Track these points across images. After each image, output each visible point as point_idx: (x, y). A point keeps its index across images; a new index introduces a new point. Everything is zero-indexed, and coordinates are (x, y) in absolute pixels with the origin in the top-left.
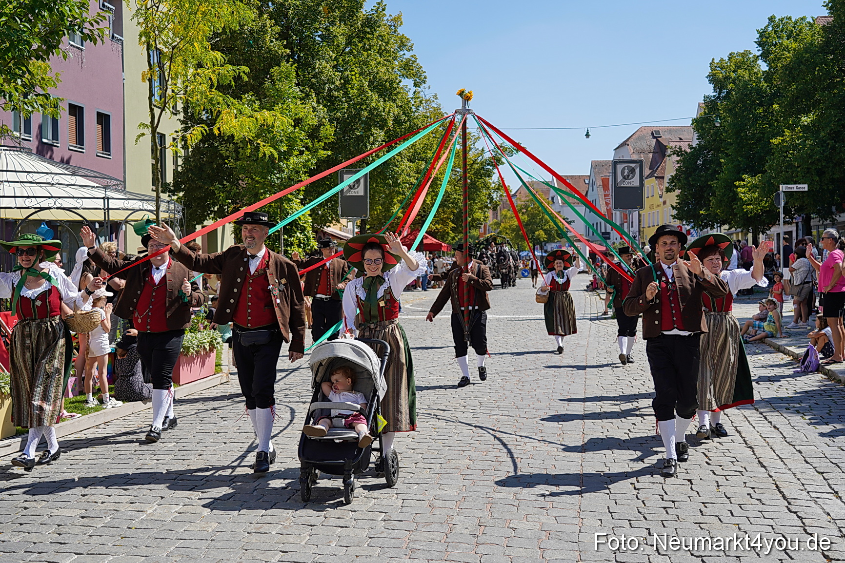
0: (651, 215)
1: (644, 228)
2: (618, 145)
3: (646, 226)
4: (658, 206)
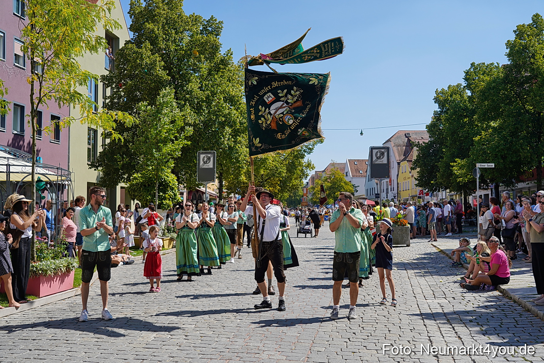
0: (405, 183)
1: (400, 191)
2: (385, 142)
3: (402, 190)
4: (409, 178)
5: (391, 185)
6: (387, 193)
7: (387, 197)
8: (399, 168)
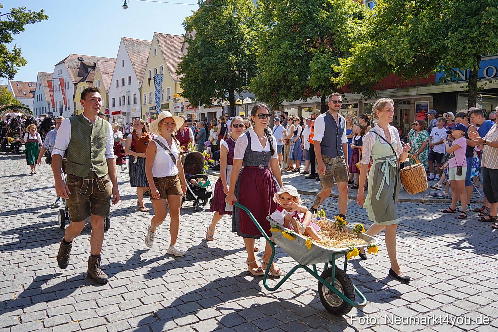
1: (77, 110)
2: (57, 63)
5: (66, 105)
6: (61, 112)
8: (75, 88)
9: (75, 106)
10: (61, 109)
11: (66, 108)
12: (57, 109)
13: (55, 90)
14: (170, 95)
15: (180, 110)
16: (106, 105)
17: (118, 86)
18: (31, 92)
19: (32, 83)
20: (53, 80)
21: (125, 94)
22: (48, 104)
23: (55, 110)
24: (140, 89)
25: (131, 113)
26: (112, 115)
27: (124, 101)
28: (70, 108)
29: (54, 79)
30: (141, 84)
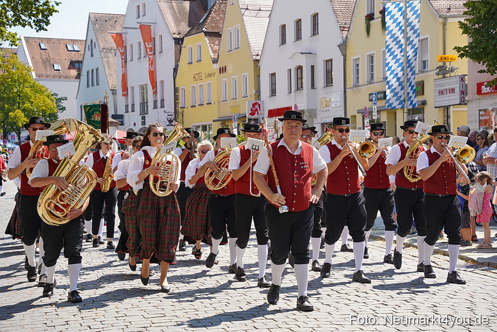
0: (197, 88)
1: (183, 108)
3: (188, 104)
4: (210, 75)
5: (155, 93)
6: (144, 112)
7: (144, 123)
8: (179, 52)
9: (176, 98)
10: (144, 104)
11: (155, 102)
12: (133, 105)
13: (129, 59)
14: (428, 57)
15: (456, 98)
16: (254, 91)
17: (283, 41)
18: (73, 65)
19: (74, 41)
20: (124, 31)
21: (302, 61)
22: (113, 94)
23: (130, 109)
24: (343, 47)
25: (318, 112)
26: (268, 117)
27: (299, 81)
28: (165, 101)
29: (128, 31)
30: (345, 33)
